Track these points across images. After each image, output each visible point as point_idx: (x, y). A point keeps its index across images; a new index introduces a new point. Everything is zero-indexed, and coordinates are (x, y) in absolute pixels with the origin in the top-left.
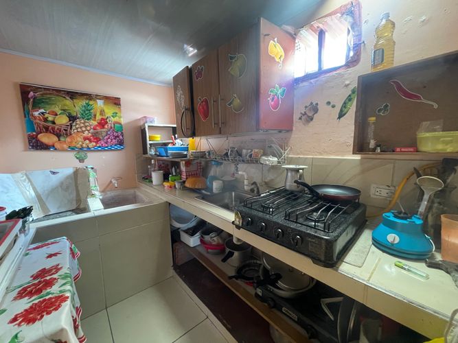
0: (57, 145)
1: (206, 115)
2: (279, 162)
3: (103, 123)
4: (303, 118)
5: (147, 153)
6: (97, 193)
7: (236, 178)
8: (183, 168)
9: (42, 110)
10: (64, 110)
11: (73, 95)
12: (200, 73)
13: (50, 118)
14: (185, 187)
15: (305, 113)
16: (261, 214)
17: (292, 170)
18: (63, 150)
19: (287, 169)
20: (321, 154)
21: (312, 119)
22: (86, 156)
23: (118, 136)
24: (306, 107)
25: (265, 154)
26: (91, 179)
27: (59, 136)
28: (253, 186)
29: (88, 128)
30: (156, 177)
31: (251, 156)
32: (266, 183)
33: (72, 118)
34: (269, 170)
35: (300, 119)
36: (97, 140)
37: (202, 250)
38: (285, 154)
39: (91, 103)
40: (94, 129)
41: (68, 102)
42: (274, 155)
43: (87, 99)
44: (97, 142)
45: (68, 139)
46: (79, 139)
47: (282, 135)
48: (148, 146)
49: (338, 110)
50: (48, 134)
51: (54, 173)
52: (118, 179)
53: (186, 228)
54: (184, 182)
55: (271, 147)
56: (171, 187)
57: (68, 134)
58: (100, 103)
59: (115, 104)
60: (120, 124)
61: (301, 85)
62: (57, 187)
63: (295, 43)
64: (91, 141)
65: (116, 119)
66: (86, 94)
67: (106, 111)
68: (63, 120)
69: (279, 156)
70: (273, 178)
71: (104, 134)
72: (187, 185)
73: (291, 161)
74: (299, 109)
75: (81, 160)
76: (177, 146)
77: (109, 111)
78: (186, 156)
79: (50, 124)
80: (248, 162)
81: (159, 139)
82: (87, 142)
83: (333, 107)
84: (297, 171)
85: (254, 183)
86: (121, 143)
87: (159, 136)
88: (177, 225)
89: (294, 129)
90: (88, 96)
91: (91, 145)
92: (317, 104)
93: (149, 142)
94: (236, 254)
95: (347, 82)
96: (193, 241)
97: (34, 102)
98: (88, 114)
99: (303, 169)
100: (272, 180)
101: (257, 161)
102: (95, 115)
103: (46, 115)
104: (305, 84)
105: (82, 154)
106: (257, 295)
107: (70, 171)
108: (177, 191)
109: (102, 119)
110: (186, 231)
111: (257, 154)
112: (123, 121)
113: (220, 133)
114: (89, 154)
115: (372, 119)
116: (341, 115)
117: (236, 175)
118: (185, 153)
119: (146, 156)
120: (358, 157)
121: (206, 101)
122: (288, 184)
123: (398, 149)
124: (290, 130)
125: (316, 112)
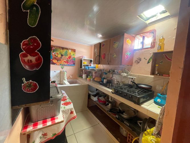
0: (57, 64)
1: (104, 58)
2: (127, 75)
3: (70, 57)
4: (136, 62)
5: (82, 68)
6: (66, 79)
7: (112, 79)
8: (94, 74)
9: (55, 53)
10: (60, 53)
11: (63, 48)
12: (103, 45)
13: (56, 55)
14: (94, 80)
15: (137, 61)
16: (120, 90)
17: (131, 78)
18: (58, 65)
19: (130, 78)
20: (141, 74)
21: (139, 63)
22: (64, 67)
23: (73, 62)
24: (137, 59)
25: (123, 72)
26: (65, 75)
27: (58, 61)
28: (117, 82)
29: (66, 59)
30: (84, 76)
31: (118, 72)
32: (122, 82)
33: (62, 55)
34: (123, 78)
35: (135, 62)
36: (68, 62)
37: (98, 102)
38: (129, 73)
39: (68, 51)
40: (67, 59)
41: (62, 50)
42: (126, 73)
43: (66, 50)
44: (67, 63)
45: (60, 62)
46: (63, 62)
47: (129, 67)
48: (83, 65)
49: (147, 61)
50: (55, 60)
51: (55, 72)
52: (72, 75)
53: (93, 94)
54: (94, 79)
55: (125, 70)
56: (89, 80)
57: (60, 60)
58: (70, 51)
59: (74, 51)
60: (75, 58)
61: (136, 51)
62: (55, 76)
63: (135, 39)
64: (66, 63)
65: (74, 56)
66: (67, 48)
67: (71, 53)
68: (59, 56)
69: (127, 73)
70: (125, 80)
71: (70, 61)
72: (95, 80)
73: (131, 75)
74: (135, 59)
75: (62, 68)
76: (92, 66)
77: (72, 53)
78: (95, 70)
79: (56, 57)
80: (117, 74)
81: (86, 63)
82: (65, 63)
83: (146, 60)
84: (133, 78)
85: (118, 81)
86: (74, 64)
87: (86, 62)
88: (90, 93)
89: (133, 65)
90: (67, 49)
91: (66, 64)
92: (141, 58)
93: (83, 64)
94: (110, 104)
95: (151, 53)
96: (95, 99)
97: (53, 50)
98: (66, 54)
99: (134, 78)
100: (124, 81)
101: (120, 74)
102: (68, 55)
103: (56, 54)
104: (138, 51)
105: (63, 66)
106: (116, 117)
107: (59, 71)
108: (91, 82)
109: (70, 56)
110: (93, 95)
111: (120, 72)
112: (76, 57)
113: (109, 64)
114: (65, 67)
115: (157, 65)
116: (148, 63)
117: (112, 78)
118: (95, 69)
119: (81, 69)
120: (153, 76)
121: (105, 54)
122: (129, 82)
123: (164, 75)
124: (132, 65)
125: (141, 61)
